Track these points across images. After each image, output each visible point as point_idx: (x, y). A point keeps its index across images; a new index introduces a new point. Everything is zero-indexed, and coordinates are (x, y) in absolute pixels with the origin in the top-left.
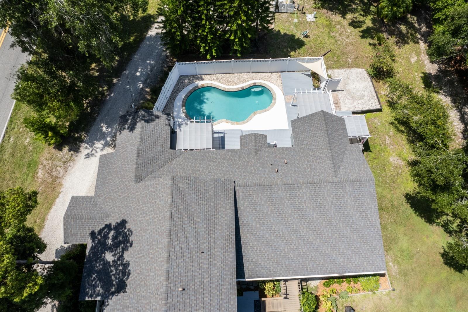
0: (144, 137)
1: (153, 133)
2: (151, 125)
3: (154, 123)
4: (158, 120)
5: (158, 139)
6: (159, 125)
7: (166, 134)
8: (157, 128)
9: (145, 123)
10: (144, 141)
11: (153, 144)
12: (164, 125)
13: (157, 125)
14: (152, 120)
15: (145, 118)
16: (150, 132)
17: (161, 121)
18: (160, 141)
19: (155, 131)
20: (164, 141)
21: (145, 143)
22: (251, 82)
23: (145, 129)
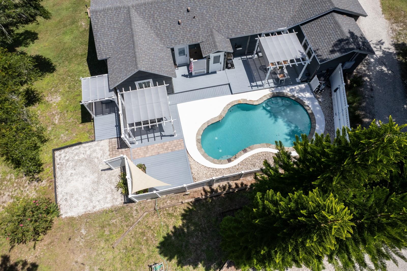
0: (335, 25)
1: (327, 34)
2: (334, 40)
3: (332, 43)
4: (330, 49)
5: (319, 32)
6: (325, 44)
7: (313, 40)
8: (326, 41)
9: (342, 37)
10: (332, 21)
11: (322, 24)
12: (320, 48)
13: (328, 44)
14: (335, 45)
15: (345, 42)
16: (331, 32)
17: (326, 50)
18: (316, 31)
19: (326, 37)
20: (312, 33)
21: (330, 21)
22: (235, 163)
23: (339, 32)
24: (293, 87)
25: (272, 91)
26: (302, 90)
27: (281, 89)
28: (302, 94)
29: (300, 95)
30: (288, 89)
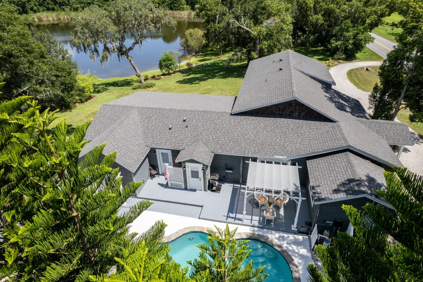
0: (347, 164)
1: (335, 172)
2: (343, 178)
3: (338, 182)
4: (334, 188)
5: (325, 168)
6: (329, 182)
7: (316, 176)
8: (331, 179)
9: (352, 177)
10: (345, 160)
11: (331, 161)
12: (321, 185)
13: (332, 182)
14: (343, 184)
15: (354, 183)
16: (340, 171)
17: (328, 189)
18: (322, 167)
19: (332, 175)
20: (317, 169)
21: (342, 160)
23: (350, 172)
24: (286, 235)
25: (254, 231)
26: (296, 243)
27: (267, 233)
28: (295, 247)
29: (290, 248)
30: (277, 235)
